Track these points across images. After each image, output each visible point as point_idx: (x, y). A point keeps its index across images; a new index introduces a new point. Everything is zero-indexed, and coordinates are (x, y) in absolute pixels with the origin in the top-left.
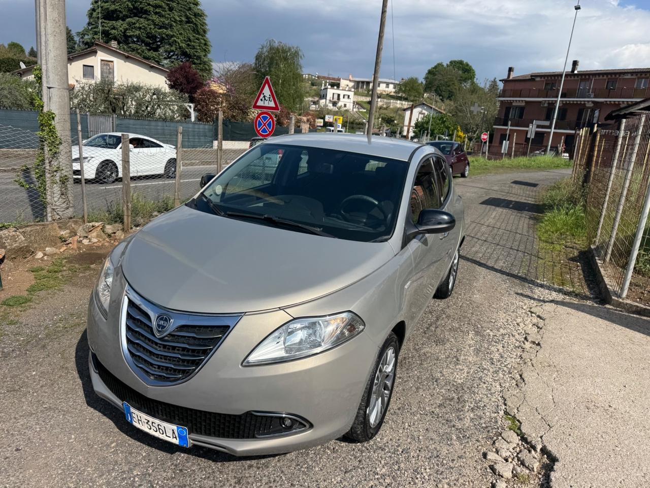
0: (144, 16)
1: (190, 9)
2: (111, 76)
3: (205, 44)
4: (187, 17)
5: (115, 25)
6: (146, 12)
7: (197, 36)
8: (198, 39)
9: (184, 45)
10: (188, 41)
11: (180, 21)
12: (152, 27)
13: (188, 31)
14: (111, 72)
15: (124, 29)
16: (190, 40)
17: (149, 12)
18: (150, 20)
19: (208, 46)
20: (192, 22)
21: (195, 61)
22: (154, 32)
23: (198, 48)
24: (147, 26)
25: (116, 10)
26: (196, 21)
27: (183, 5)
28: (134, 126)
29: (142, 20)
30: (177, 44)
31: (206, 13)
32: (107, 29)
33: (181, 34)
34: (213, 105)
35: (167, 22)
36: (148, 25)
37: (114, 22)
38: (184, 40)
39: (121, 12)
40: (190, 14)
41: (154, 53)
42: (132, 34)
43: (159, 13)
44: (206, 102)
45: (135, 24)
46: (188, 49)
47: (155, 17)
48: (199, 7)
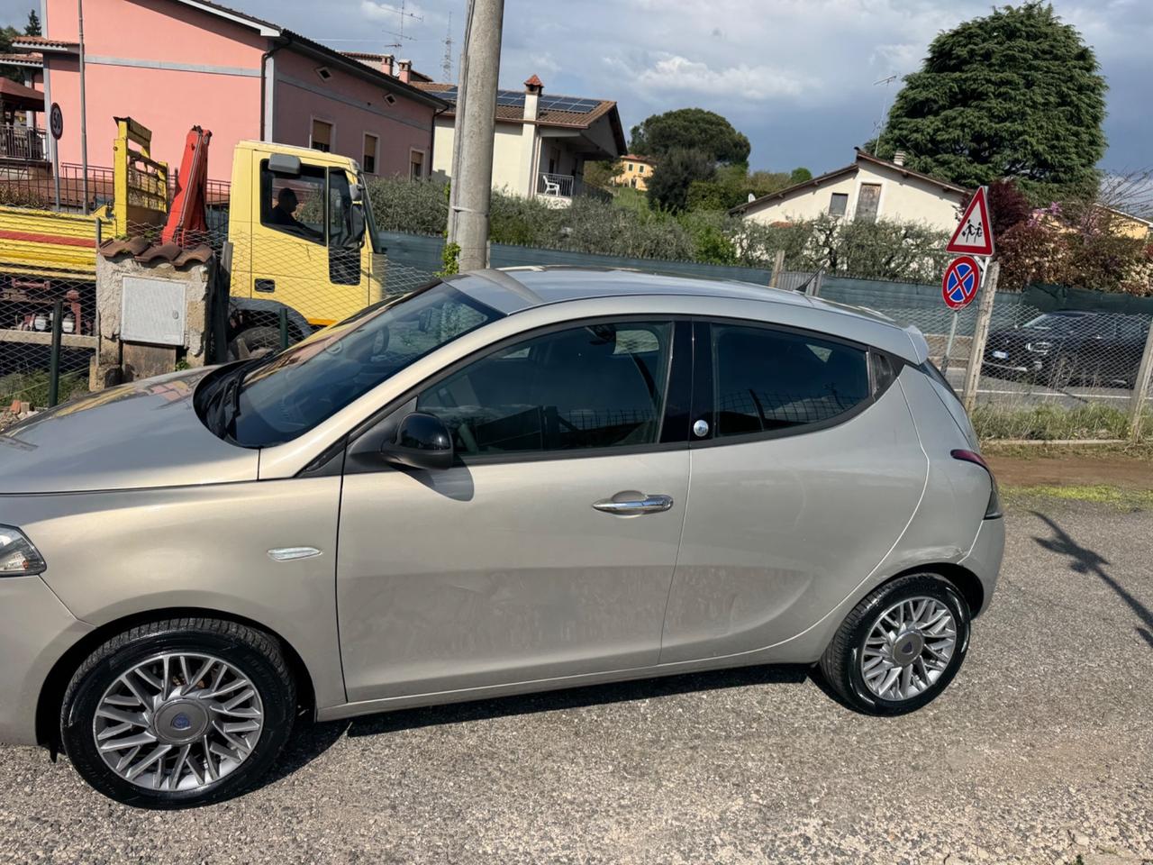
0: (974, 104)
1: (1071, 78)
2: (872, 209)
3: (1092, 143)
4: (1062, 95)
5: (920, 126)
6: (981, 96)
7: (1075, 128)
8: (1076, 134)
9: (1041, 148)
10: (1053, 139)
11: (1044, 104)
12: (986, 120)
13: (1056, 121)
14: (874, 202)
15: (934, 130)
16: (1058, 138)
17: (987, 94)
18: (984, 108)
19: (1099, 145)
20: (1071, 103)
21: (1062, 175)
22: (985, 129)
23: (1073, 150)
24: (975, 120)
25: (928, 100)
26: (1079, 99)
27: (1058, 74)
28: (853, 291)
29: (969, 110)
30: (1029, 147)
31: (1107, 82)
32: (905, 132)
33: (1041, 128)
34: (1031, 257)
35: (1015, 109)
36: (979, 118)
37: (919, 120)
38: (1046, 139)
39: (935, 102)
40: (1069, 88)
41: (979, 167)
42: (946, 137)
43: (1005, 93)
44: (1017, 251)
45: (955, 118)
46: (1050, 154)
47: (994, 103)
48: (1094, 73)
